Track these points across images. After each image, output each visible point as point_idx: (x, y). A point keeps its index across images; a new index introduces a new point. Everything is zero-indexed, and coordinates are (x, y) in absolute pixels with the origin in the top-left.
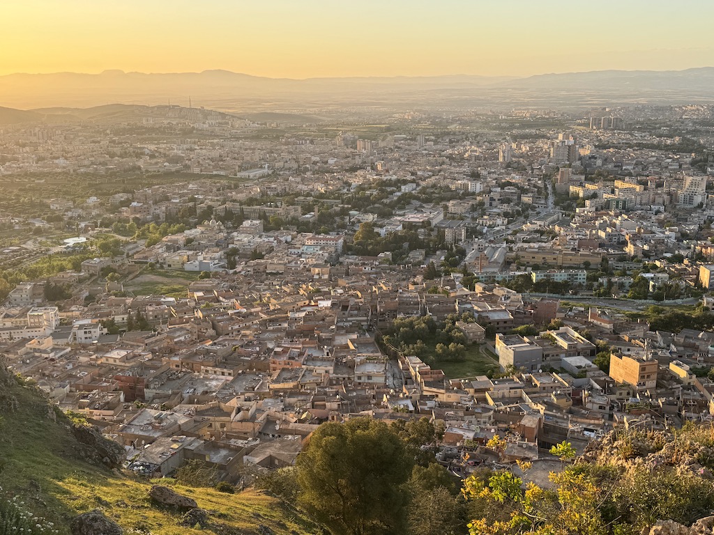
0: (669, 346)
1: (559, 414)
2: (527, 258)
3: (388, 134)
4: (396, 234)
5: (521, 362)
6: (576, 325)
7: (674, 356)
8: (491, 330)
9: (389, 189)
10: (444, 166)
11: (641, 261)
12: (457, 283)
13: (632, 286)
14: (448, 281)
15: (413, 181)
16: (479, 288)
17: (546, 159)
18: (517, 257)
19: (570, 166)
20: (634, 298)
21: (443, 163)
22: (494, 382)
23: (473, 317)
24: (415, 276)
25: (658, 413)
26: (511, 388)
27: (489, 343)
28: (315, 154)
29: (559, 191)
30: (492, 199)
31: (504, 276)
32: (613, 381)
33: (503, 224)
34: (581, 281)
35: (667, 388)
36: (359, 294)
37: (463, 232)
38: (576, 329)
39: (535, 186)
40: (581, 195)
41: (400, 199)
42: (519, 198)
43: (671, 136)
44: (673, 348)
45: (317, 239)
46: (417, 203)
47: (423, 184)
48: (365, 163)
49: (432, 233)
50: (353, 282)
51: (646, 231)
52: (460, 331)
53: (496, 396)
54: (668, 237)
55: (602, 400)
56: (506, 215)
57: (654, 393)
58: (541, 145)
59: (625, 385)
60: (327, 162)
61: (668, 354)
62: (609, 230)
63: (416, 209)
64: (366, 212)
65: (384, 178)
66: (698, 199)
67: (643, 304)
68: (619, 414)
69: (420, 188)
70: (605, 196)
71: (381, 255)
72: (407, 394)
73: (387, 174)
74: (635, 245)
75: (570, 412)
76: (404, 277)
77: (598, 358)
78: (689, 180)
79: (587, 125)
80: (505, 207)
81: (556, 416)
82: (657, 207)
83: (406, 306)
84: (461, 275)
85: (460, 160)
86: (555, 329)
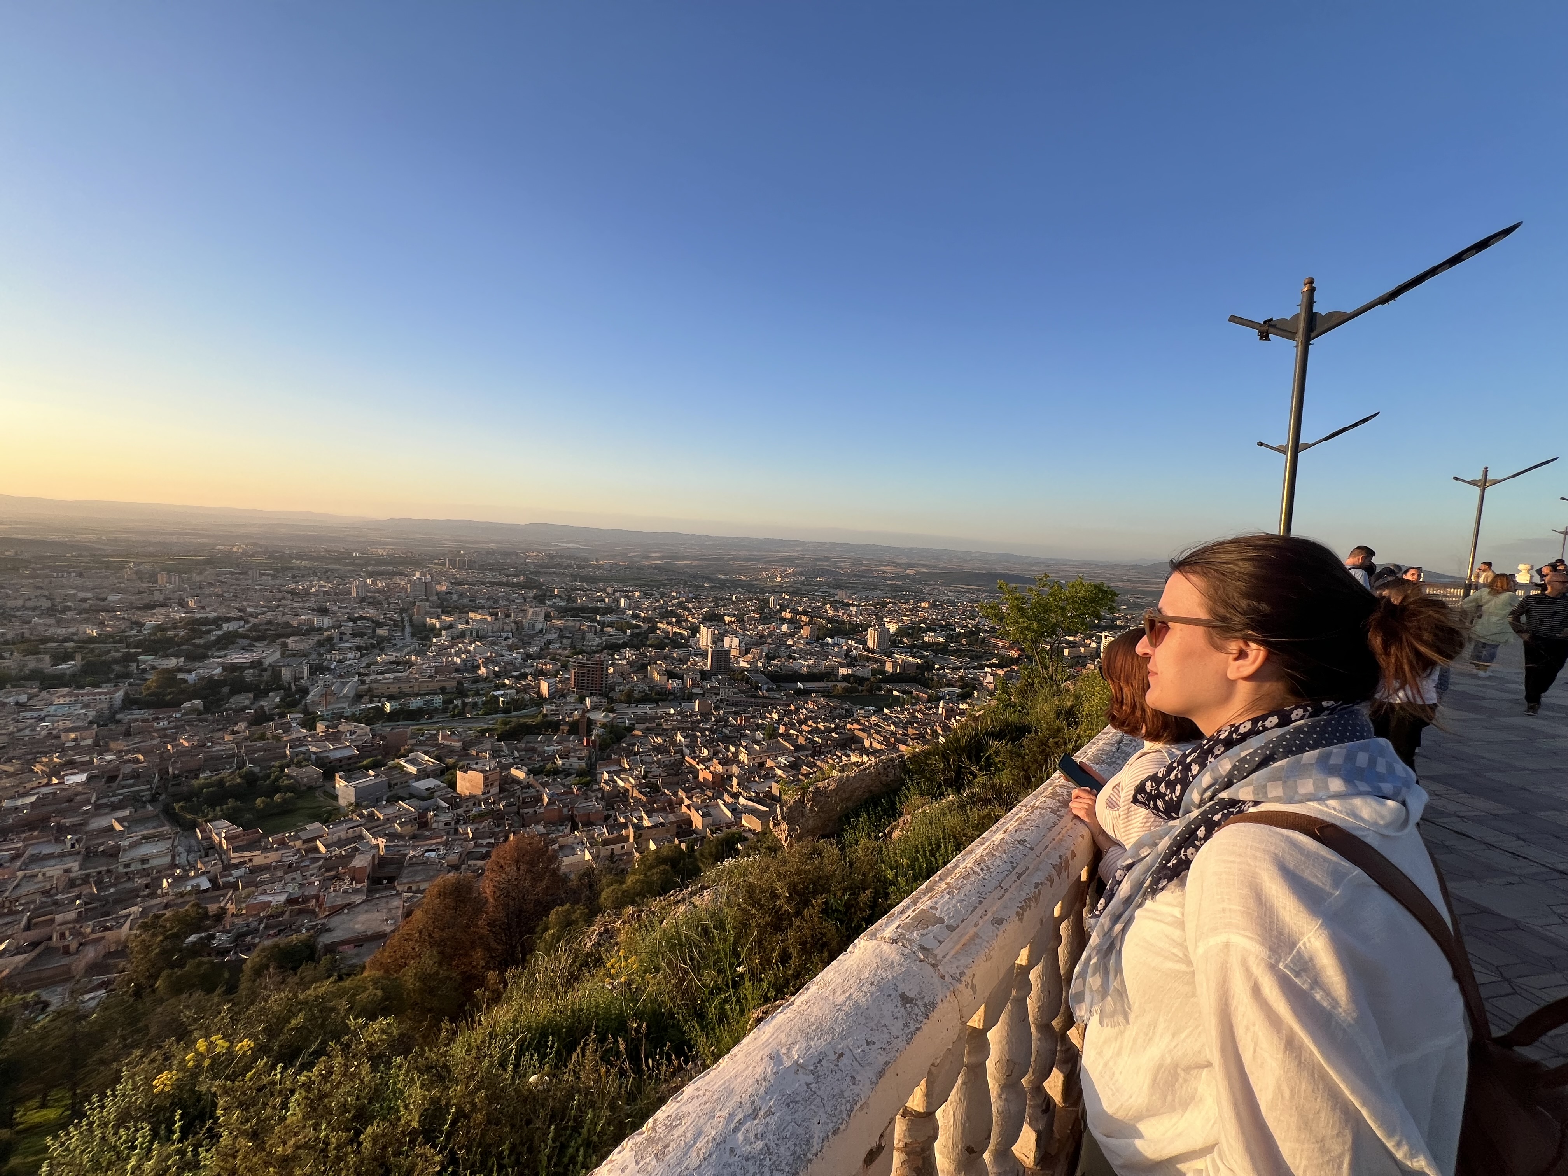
0: (512, 753)
1: (401, 843)
2: (382, 689)
3: (207, 568)
4: (211, 679)
5: (364, 799)
6: (426, 748)
7: (517, 760)
8: (329, 769)
9: (204, 628)
10: (284, 602)
11: (491, 681)
12: (294, 725)
13: (484, 704)
14: (282, 724)
15: (240, 618)
16: (320, 727)
17: (403, 594)
18: (370, 690)
19: (427, 600)
20: (486, 714)
21: (283, 598)
22: (328, 827)
23: (308, 760)
24: (236, 724)
25: (498, 817)
26: (349, 829)
27: (328, 785)
28: (84, 589)
29: (415, 622)
30: (342, 634)
31: (354, 710)
32: (459, 796)
33: (355, 658)
34: (437, 705)
35: (508, 791)
36: (141, 757)
37: (306, 670)
38: (426, 753)
39: (391, 619)
40: (438, 626)
41: (219, 639)
42: (374, 631)
43: (517, 576)
44: (516, 754)
45: (77, 695)
46: (246, 642)
47: (255, 621)
48: (170, 599)
49: (264, 674)
50: (136, 743)
51: (497, 655)
52: (292, 777)
53: (330, 842)
54: (516, 659)
55: (447, 817)
56: (359, 648)
57: (497, 798)
58: (398, 581)
59: (472, 796)
60: (106, 599)
61: (511, 761)
62: (463, 656)
63: (243, 649)
64: (167, 656)
65: (198, 616)
66: (539, 626)
67: (493, 719)
68: (464, 827)
69: (249, 625)
70: (460, 626)
71: (187, 705)
72: (203, 869)
73: (202, 611)
74: (487, 668)
75: (414, 837)
76: (221, 727)
77: (447, 776)
78: (531, 611)
79: (444, 564)
80: (358, 641)
81: (398, 846)
82: (506, 634)
83: (214, 762)
84: (301, 716)
85: (306, 594)
86: (404, 756)
